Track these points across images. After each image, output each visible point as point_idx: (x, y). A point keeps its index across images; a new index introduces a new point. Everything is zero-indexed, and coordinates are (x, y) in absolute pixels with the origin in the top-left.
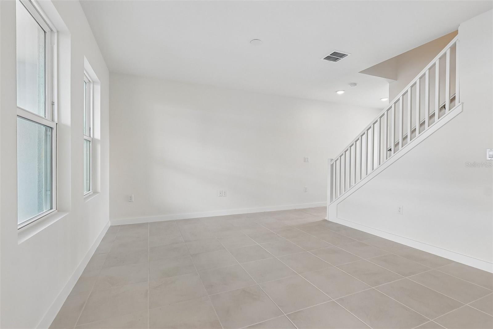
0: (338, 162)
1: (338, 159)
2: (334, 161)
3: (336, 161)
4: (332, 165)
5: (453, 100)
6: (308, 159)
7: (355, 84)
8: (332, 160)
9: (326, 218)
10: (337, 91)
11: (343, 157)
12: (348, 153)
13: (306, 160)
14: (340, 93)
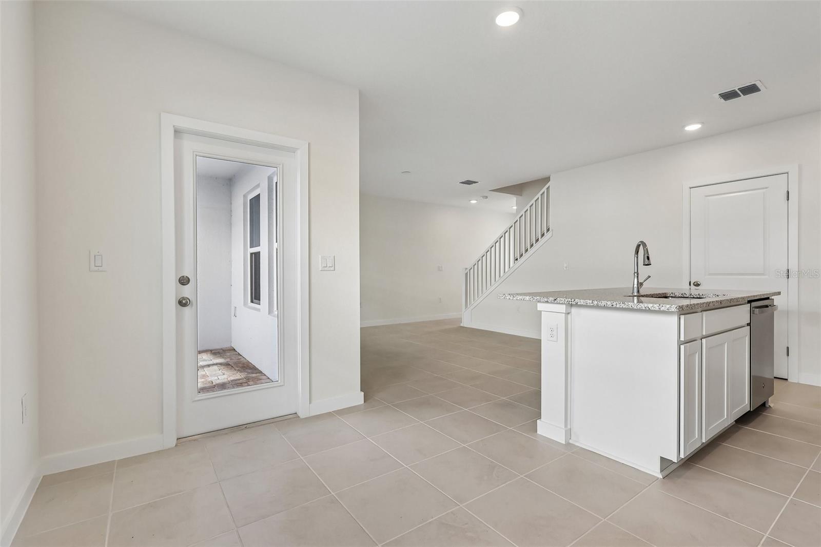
0: (472, 271)
1: (471, 268)
2: (468, 270)
3: (470, 270)
4: (467, 274)
5: (548, 230)
6: (442, 267)
7: (487, 197)
8: (466, 269)
9: (462, 325)
10: (470, 201)
11: (476, 266)
12: (480, 262)
13: (440, 269)
14: (474, 202)
